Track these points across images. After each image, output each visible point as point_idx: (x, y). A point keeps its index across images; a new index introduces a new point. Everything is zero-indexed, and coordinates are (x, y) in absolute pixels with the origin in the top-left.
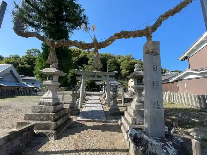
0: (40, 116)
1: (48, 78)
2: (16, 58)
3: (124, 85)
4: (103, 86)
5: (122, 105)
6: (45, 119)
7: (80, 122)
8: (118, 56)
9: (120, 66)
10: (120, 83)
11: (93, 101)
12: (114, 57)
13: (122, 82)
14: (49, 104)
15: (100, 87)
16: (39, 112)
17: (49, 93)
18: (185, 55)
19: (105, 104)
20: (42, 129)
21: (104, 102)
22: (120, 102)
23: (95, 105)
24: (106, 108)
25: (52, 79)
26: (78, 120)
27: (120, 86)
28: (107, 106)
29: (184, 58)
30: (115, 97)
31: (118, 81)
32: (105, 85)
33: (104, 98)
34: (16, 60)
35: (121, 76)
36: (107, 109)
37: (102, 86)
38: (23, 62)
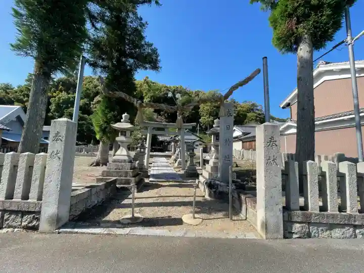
0: (117, 172)
1: (120, 134)
2: (8, 91)
3: (204, 142)
4: (173, 144)
5: (200, 168)
6: (124, 176)
7: (154, 183)
8: (196, 92)
9: (199, 110)
10: (198, 139)
11: (159, 164)
12: (188, 92)
13: (201, 136)
14: (125, 161)
15: (166, 144)
16: (116, 169)
17: (122, 150)
18: (287, 101)
19: (177, 168)
20: (123, 184)
21: (176, 165)
22: (198, 165)
23: (165, 168)
24: (179, 171)
25: (125, 135)
26: (151, 181)
27: (197, 143)
28: (181, 169)
29: (285, 105)
30: (192, 156)
31: (196, 135)
32: (176, 142)
33: (176, 160)
34: (6, 92)
35: (200, 126)
36: (182, 172)
37: (169, 143)
38: (22, 97)
